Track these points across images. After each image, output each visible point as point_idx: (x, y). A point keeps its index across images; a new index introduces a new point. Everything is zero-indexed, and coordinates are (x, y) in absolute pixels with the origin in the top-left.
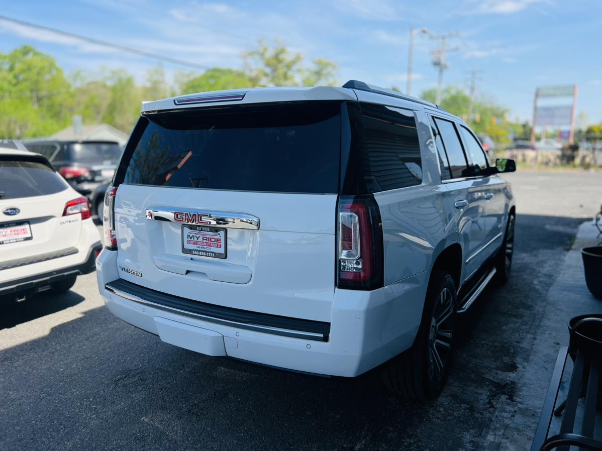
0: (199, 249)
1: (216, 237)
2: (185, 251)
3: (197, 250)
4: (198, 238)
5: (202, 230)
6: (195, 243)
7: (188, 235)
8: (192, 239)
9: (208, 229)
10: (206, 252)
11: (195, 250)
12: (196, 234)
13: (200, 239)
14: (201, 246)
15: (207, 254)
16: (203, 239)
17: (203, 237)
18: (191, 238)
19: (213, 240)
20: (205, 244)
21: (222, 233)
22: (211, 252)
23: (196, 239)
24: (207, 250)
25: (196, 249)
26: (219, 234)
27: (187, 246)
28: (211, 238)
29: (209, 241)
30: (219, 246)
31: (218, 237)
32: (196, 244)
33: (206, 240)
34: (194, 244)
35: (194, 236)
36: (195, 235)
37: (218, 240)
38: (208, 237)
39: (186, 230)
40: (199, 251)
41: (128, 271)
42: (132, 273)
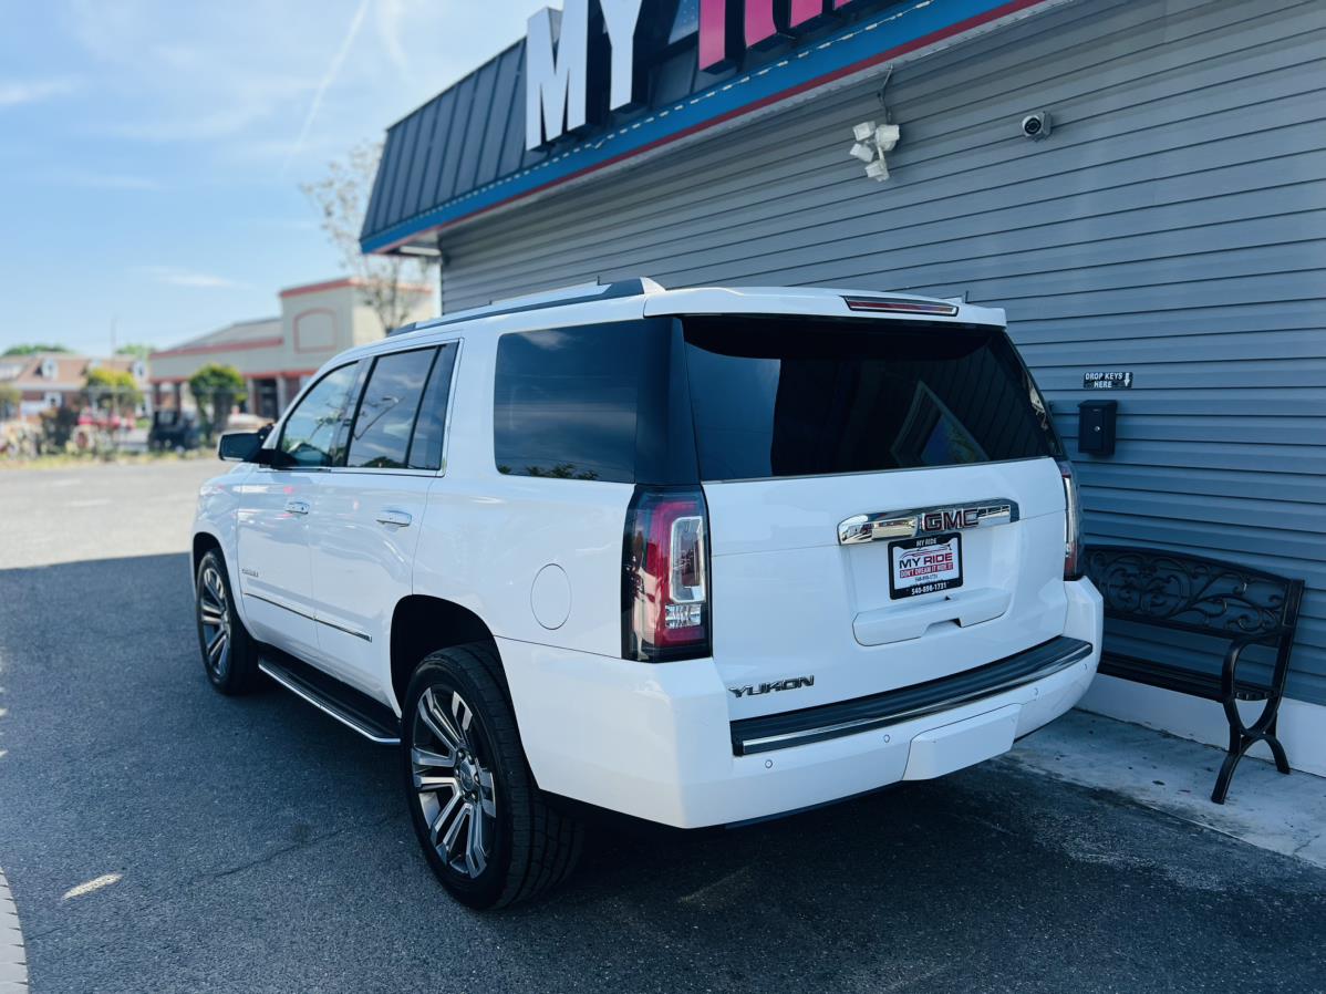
0: (919, 583)
1: (944, 552)
2: (896, 594)
3: (917, 586)
4: (916, 563)
5: (925, 544)
6: (913, 573)
7: (900, 563)
8: (908, 567)
9: (934, 540)
10: (933, 584)
11: (915, 587)
12: (913, 555)
13: (921, 563)
14: (922, 576)
15: (934, 587)
16: (925, 562)
17: (925, 559)
18: (905, 566)
19: (940, 558)
20: (929, 570)
21: (954, 541)
22: (940, 582)
23: (913, 565)
24: (933, 580)
25: (916, 583)
26: (949, 545)
27: (900, 584)
28: (937, 557)
29: (934, 561)
30: (949, 567)
31: (949, 551)
32: (915, 574)
33: (931, 562)
34: (911, 575)
35: (910, 561)
36: (911, 557)
37: (947, 557)
38: (932, 555)
39: (898, 551)
40: (922, 586)
41: (765, 689)
42: (778, 689)
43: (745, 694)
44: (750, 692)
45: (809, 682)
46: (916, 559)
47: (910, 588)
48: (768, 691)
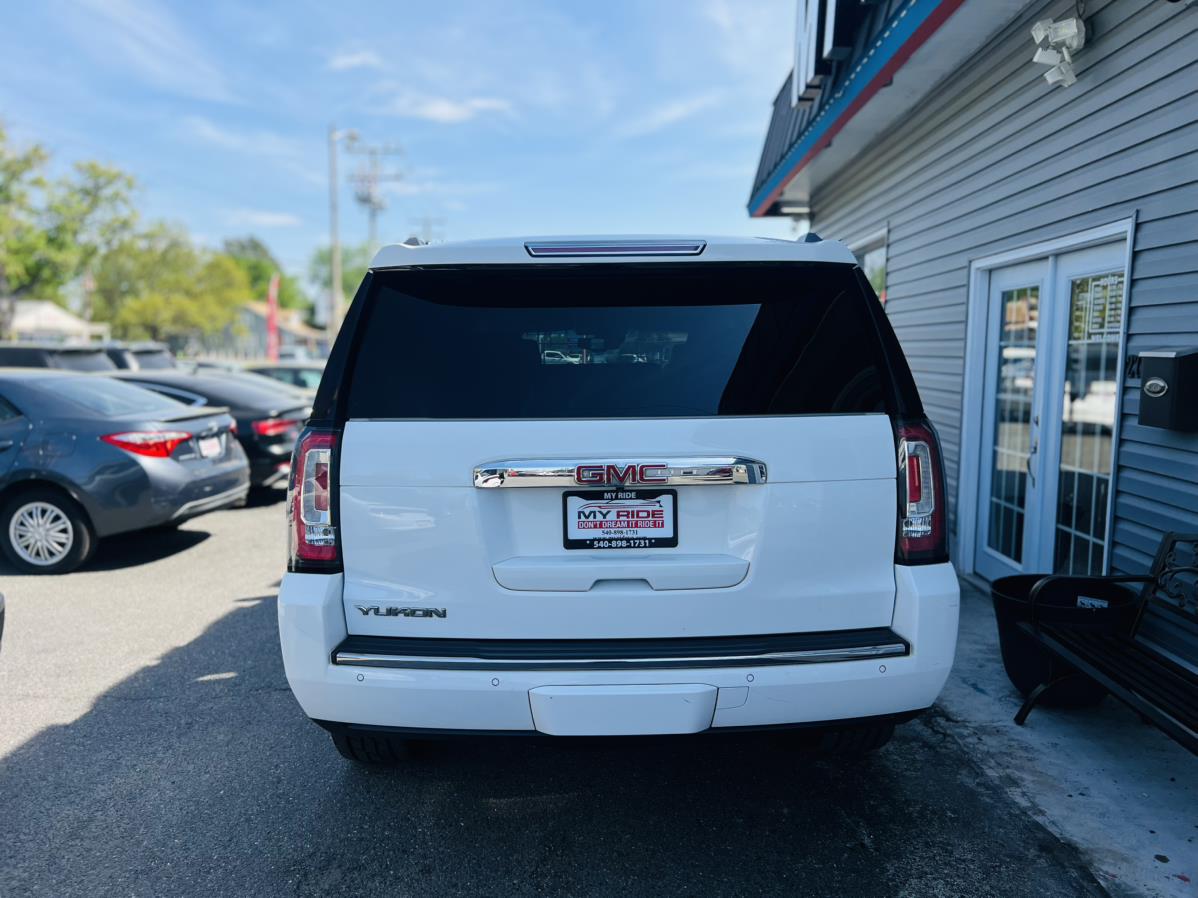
0: (607, 536)
1: (650, 509)
2: (570, 544)
3: (604, 540)
4: (604, 516)
5: (617, 498)
6: (598, 526)
7: (579, 513)
8: (591, 518)
9: (633, 495)
10: (628, 540)
11: (599, 540)
12: (600, 507)
13: (612, 516)
14: (612, 530)
15: (631, 543)
16: (618, 516)
17: (618, 512)
18: (587, 517)
19: (643, 514)
20: (625, 525)
21: (666, 501)
22: (641, 539)
23: (599, 517)
24: (630, 536)
25: (602, 537)
26: (659, 502)
27: (575, 534)
28: (638, 512)
29: (633, 517)
30: (659, 525)
31: (657, 508)
32: (601, 527)
33: (628, 516)
34: (595, 527)
35: (594, 512)
36: (597, 509)
37: (656, 513)
38: (630, 510)
39: (576, 504)
40: (610, 540)
41: (392, 612)
42: (407, 615)
43: (372, 612)
44: (377, 611)
45: (443, 614)
46: (604, 511)
47: (592, 541)
48: (396, 615)
